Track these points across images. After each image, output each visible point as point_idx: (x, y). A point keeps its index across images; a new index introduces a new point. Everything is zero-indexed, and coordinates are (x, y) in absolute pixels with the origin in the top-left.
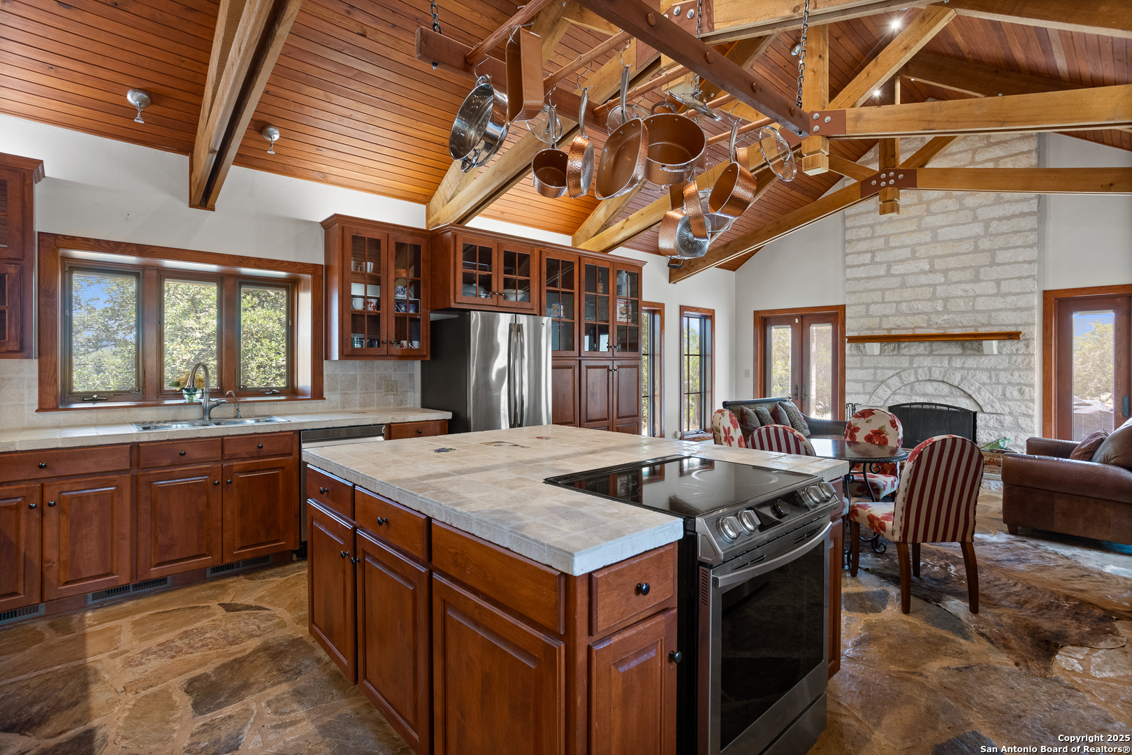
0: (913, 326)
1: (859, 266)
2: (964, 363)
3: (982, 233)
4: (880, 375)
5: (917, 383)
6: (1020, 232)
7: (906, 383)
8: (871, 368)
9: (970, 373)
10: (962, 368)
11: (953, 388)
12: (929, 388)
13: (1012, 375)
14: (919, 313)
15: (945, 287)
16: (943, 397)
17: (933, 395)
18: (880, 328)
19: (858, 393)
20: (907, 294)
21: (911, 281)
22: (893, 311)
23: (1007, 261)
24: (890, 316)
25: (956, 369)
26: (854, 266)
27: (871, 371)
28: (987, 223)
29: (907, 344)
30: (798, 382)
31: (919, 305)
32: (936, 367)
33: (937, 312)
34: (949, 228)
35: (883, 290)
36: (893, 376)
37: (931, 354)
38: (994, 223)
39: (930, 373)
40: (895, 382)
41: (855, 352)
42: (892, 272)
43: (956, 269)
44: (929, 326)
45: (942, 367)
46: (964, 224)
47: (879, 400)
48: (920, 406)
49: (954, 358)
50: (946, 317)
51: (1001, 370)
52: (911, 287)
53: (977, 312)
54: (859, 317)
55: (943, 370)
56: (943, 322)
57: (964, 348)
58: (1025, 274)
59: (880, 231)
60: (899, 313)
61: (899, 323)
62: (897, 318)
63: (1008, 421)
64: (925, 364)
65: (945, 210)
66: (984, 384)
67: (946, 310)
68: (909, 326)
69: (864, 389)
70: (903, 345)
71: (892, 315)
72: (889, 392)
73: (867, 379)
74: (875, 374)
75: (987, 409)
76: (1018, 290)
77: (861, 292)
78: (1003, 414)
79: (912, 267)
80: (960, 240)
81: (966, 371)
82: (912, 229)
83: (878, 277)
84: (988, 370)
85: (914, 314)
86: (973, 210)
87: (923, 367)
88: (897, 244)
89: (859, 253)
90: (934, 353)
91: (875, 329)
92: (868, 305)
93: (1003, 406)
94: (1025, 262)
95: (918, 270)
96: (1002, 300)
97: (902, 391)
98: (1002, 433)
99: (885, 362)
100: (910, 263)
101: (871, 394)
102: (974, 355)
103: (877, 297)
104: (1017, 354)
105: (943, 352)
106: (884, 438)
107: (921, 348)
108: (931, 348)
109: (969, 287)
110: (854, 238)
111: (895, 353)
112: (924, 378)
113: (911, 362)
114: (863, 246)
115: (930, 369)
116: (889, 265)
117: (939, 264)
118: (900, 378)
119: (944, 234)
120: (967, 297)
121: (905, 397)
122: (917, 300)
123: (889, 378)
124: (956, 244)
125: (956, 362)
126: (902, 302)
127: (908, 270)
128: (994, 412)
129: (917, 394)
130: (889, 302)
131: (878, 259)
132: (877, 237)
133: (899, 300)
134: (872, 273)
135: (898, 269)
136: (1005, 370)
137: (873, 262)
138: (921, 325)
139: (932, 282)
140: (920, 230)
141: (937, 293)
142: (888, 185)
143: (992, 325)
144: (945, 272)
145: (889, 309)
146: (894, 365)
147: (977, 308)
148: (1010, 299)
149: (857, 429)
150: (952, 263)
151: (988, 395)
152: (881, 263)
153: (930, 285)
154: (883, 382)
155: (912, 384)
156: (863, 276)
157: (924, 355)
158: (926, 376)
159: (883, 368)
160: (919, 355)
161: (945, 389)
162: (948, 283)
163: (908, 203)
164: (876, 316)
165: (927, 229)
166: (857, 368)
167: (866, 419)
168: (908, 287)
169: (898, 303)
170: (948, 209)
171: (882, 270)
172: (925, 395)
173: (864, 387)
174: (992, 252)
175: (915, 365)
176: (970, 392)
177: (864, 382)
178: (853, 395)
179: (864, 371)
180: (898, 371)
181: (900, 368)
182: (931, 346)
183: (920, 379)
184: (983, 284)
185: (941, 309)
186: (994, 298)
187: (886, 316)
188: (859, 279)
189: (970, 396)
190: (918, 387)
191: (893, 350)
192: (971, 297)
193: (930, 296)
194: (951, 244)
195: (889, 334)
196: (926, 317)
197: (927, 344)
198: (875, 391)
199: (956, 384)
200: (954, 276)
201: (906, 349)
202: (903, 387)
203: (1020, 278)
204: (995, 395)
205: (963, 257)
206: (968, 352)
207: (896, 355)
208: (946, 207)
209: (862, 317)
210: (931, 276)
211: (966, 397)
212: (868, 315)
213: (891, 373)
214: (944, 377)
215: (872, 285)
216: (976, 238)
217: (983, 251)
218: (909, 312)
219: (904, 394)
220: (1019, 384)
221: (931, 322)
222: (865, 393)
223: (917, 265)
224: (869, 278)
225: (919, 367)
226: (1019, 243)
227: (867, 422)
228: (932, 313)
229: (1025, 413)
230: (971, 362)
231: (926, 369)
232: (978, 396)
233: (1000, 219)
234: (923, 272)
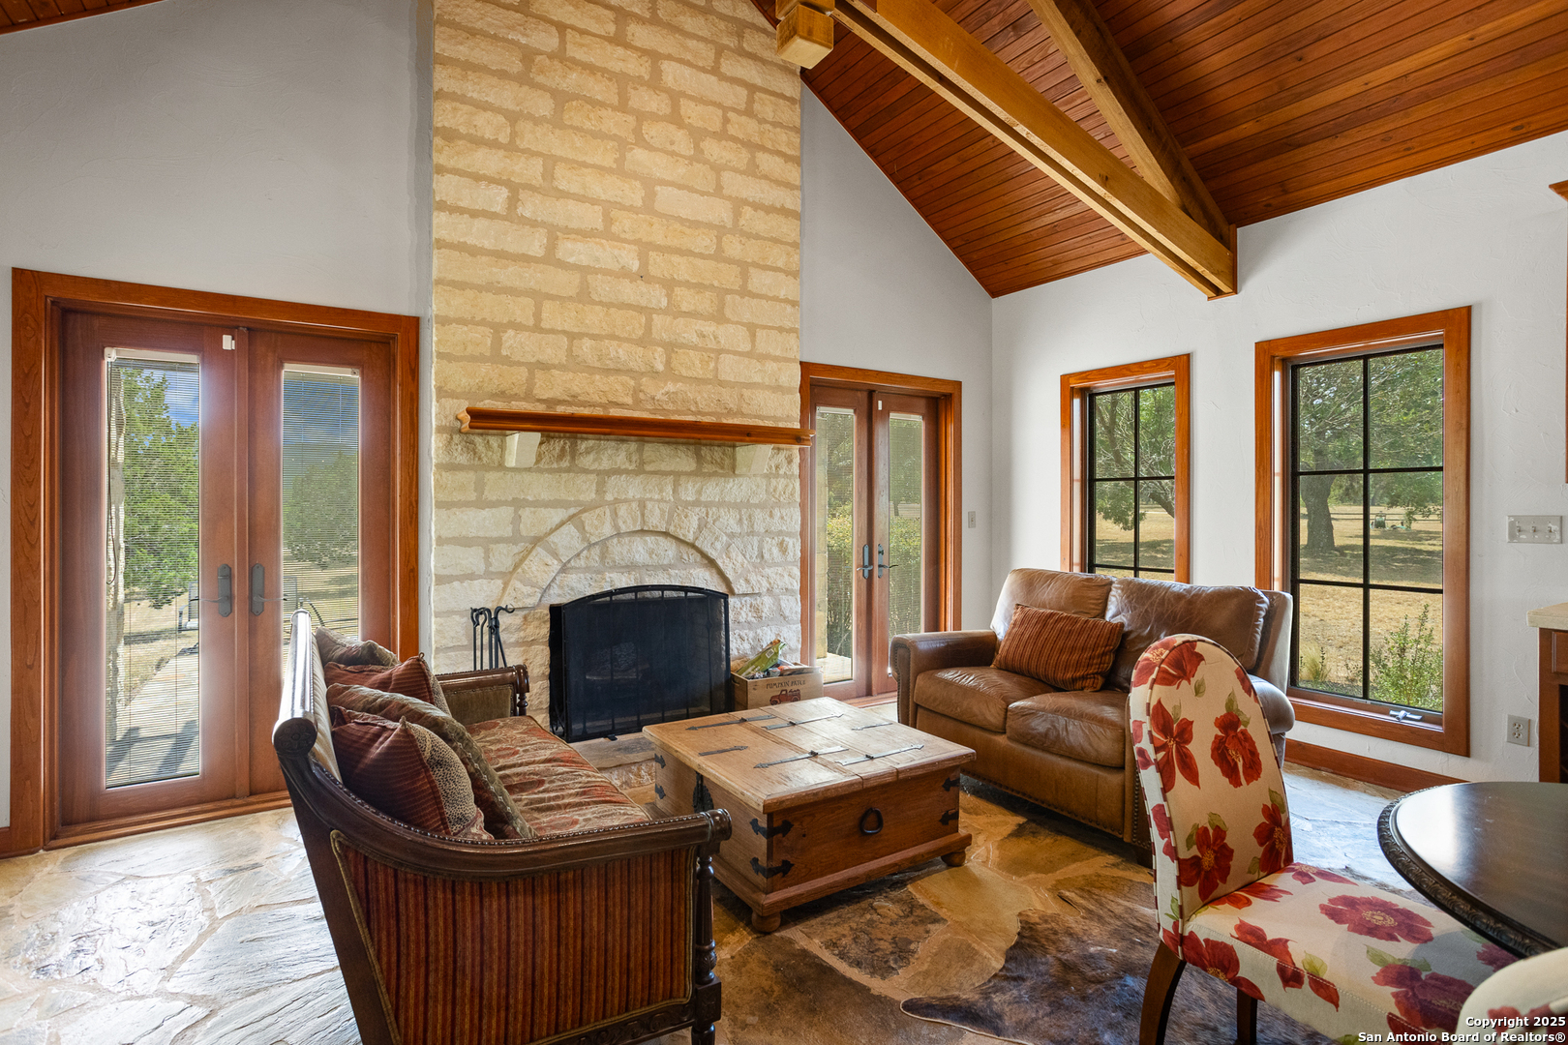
0: (604, 400)
1: (474, 214)
2: (699, 492)
3: (729, 225)
4: (532, 522)
5: (615, 540)
6: (782, 243)
7: (594, 540)
8: (505, 503)
9: (710, 513)
10: (697, 503)
11: (683, 549)
12: (640, 550)
13: (771, 515)
14: (618, 371)
15: (669, 319)
16: (665, 568)
17: (646, 567)
18: (528, 396)
19: (472, 576)
20: (595, 319)
21: (602, 288)
22: (561, 357)
23: (764, 291)
24: (554, 367)
25: (687, 504)
26: (462, 211)
27: (507, 512)
28: (739, 204)
29: (591, 443)
30: (232, 557)
31: (620, 351)
32: (651, 499)
33: (654, 374)
34: (676, 191)
35: (539, 297)
36: (562, 524)
37: (640, 471)
38: (748, 211)
39: (643, 515)
40: (567, 539)
41: (462, 459)
42: (560, 255)
43: (687, 284)
44: (638, 402)
45: (662, 500)
46: (703, 194)
47: (527, 590)
48: (631, 596)
49: (683, 479)
50: (670, 387)
51: (756, 506)
52: (601, 303)
53: (722, 384)
54: (473, 359)
55: (666, 507)
56: (665, 398)
57: (699, 458)
58: (788, 324)
59: (531, 137)
60: (574, 363)
61: (576, 389)
62: (571, 375)
63: (767, 606)
64: (630, 495)
65: (670, 148)
66: (732, 536)
67: (670, 373)
68: (596, 398)
69: (488, 564)
70: (583, 446)
71: (561, 367)
72: (556, 566)
73: (495, 534)
74: (517, 519)
75: (740, 587)
76: (778, 353)
77: (480, 288)
78: (759, 594)
79: (603, 254)
80: (695, 224)
81: (703, 510)
82: (606, 164)
83: (525, 259)
84: (737, 506)
85: (607, 371)
86: (717, 169)
87: (626, 501)
88: (574, 188)
89: (477, 178)
90: (648, 468)
91: (515, 397)
92: (498, 329)
93: (760, 578)
94: (786, 301)
95: (616, 267)
96: (759, 366)
97: (582, 563)
98: (759, 631)
99: (541, 486)
100: (602, 245)
101: (506, 577)
102: (715, 474)
103: (521, 310)
104: (777, 476)
105: (664, 467)
107: (615, 454)
108: (641, 458)
109: (709, 328)
110: (463, 130)
111: (565, 464)
112: (632, 529)
113: (601, 490)
114: (488, 161)
115: (642, 505)
116: (555, 234)
117: (658, 265)
118: (581, 528)
119: (666, 197)
120: (705, 350)
121: (588, 576)
122: (613, 337)
123: (552, 531)
124: (688, 231)
125: (686, 489)
126: (581, 336)
127: (597, 260)
128: (750, 591)
129: (616, 567)
130: (552, 331)
131: (526, 211)
132: (524, 151)
133: (576, 330)
134: (511, 246)
135: (574, 251)
136: (761, 506)
137: (511, 214)
138: (620, 400)
139: (643, 303)
140: (620, 171)
141: (654, 331)
143: (743, 415)
144: (669, 285)
145: (553, 350)
146: (564, 496)
147: (723, 377)
148: (771, 366)
150: (682, 269)
151: (740, 558)
152: (534, 224)
153: (640, 309)
154: (536, 541)
155: (603, 543)
156: (487, 244)
157: (627, 472)
158: (635, 521)
159: (537, 504)
160: (618, 472)
161: (668, 550)
162: (674, 311)
163: (599, 98)
164: (519, 364)
165: (635, 176)
166: (467, 504)
168: (594, 303)
169: (572, 336)
170: (675, 148)
171: (537, 244)
172: (631, 567)
173: (487, 558)
174: (744, 267)
175: (609, 497)
176: (713, 554)
177: (487, 543)
178: (456, 584)
179: (486, 513)
180: (572, 511)
181: (578, 503)
182: (640, 451)
183: (624, 529)
184: (731, 328)
185: (660, 367)
186: (746, 360)
187: (545, 367)
188: (474, 251)
189: (711, 563)
190: (618, 550)
191: (561, 456)
192: (712, 350)
193: (640, 333)
194: (677, 226)
195: (551, 412)
196: (632, 383)
197: (633, 446)
198: (516, 567)
199: (690, 538)
200: (687, 300)
201: (591, 457)
202: (585, 552)
203: (781, 329)
204: (748, 557)
205: (699, 262)
206: (707, 468)
207: (568, 470)
208: (672, 143)
209: (480, 359)
210: (643, 287)
211: (705, 566)
212: (496, 357)
213: (557, 515)
214: (668, 523)
215: (508, 274)
216: (721, 230)
217: (730, 261)
218: (597, 364)
219: (587, 569)
220: (780, 533)
221: (641, 396)
222: (489, 575)
223: (616, 252)
224: (500, 255)
225: (617, 501)
226: (780, 264)
228: (643, 374)
229: (790, 587)
230: (712, 490)
231: (634, 505)
232: (727, 561)
233: (757, 206)
234: (624, 273)
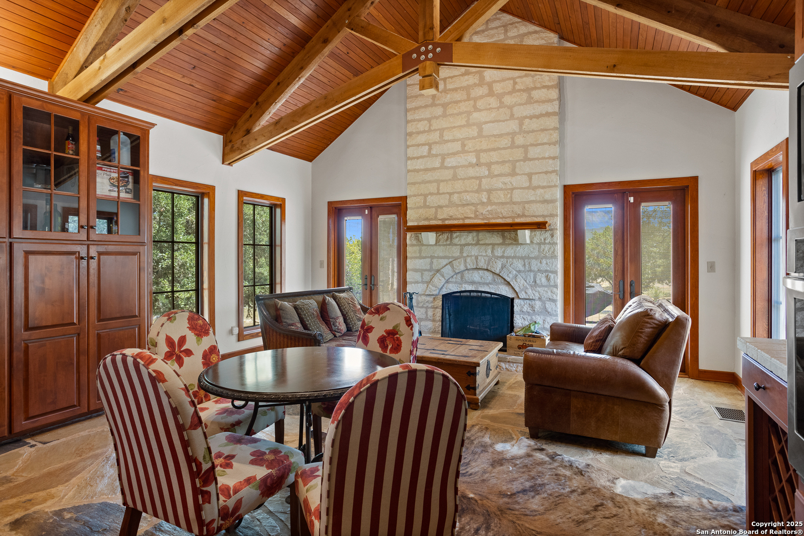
0: (463, 217)
1: (418, 158)
2: (504, 252)
3: (517, 130)
4: (437, 264)
5: (467, 272)
6: (546, 130)
7: (457, 271)
8: (428, 257)
9: (508, 262)
10: (502, 257)
11: (495, 276)
12: (476, 276)
13: (541, 263)
14: (468, 205)
15: (489, 179)
16: (488, 284)
17: (479, 283)
18: (436, 218)
19: (417, 282)
20: (459, 185)
21: (461, 173)
22: (447, 202)
23: (536, 156)
24: (444, 206)
25: (497, 258)
26: (414, 158)
27: (428, 260)
28: (521, 120)
29: (458, 234)
30: (367, 273)
31: (468, 197)
32: (482, 255)
33: (483, 203)
34: (491, 124)
35: (438, 182)
36: (447, 265)
37: (477, 244)
38: (527, 121)
39: (477, 262)
40: (448, 271)
41: (415, 242)
42: (445, 164)
43: (497, 163)
44: (476, 217)
45: (487, 256)
46: (504, 121)
47: (434, 288)
48: (468, 294)
49: (496, 247)
50: (489, 208)
51: (533, 258)
52: (461, 179)
53: (514, 203)
54: (418, 208)
55: (487, 259)
56: (487, 213)
57: (504, 237)
58: (550, 169)
59: (436, 124)
60: (451, 204)
61: (451, 214)
62: (450, 209)
63: (538, 306)
64: (473, 254)
65: (488, 107)
66: (519, 272)
67: (490, 202)
68: (459, 216)
69: (422, 278)
70: (455, 235)
71: (446, 206)
72: (443, 281)
73: (424, 268)
74: (432, 263)
75: (522, 295)
76: (545, 184)
77: (420, 183)
78: (534, 300)
79: (462, 160)
80: (501, 136)
81: (505, 260)
82: (462, 124)
83: (434, 169)
84: (523, 258)
85: (464, 205)
86: (511, 108)
87: (471, 256)
88: (450, 138)
89: (418, 145)
90: (481, 242)
91: (431, 219)
92: (425, 196)
93: (534, 292)
94: (550, 158)
95: (467, 163)
96: (533, 192)
97: (454, 280)
98: (533, 317)
99: (440, 251)
100: (460, 156)
101: (428, 283)
102: (511, 244)
103: (433, 188)
104: (545, 244)
105: (487, 242)
106: (398, 339)
107: (468, 237)
108: (478, 238)
109: (507, 179)
110: (414, 131)
111: (448, 242)
112: (472, 267)
113: (461, 252)
114: (422, 139)
115: (477, 258)
116: (443, 157)
117: (484, 158)
118: (452, 267)
119: (488, 129)
120: (506, 189)
121: (456, 285)
122: (466, 191)
123: (443, 267)
124: (497, 139)
125: (498, 251)
126: (453, 193)
127: (459, 162)
128: (527, 297)
129: (466, 282)
130: (443, 193)
131: (434, 152)
132: (433, 131)
133: (452, 191)
134: (429, 166)
135: (451, 162)
136: (536, 258)
137: (430, 155)
138: (469, 216)
139: (478, 175)
140: (468, 125)
141: (482, 186)
142: (427, 59)
143: (526, 216)
144: (489, 165)
145: (443, 200)
146: (447, 254)
147: (514, 200)
148: (539, 192)
149: (370, 329)
150: (495, 156)
151: (523, 281)
152: (436, 156)
153: (476, 178)
154: (438, 271)
155: (462, 272)
156: (422, 167)
157: (472, 244)
158: (474, 264)
159: (439, 257)
160: (468, 244)
161: (489, 277)
162: (491, 176)
163: (459, 99)
164: (432, 207)
165: (474, 124)
166: (416, 258)
167: (381, 315)
168: (459, 179)
169: (450, 194)
170: (491, 106)
171: (437, 162)
172: (473, 283)
173: (422, 276)
174: (525, 147)
175: (465, 255)
176: (508, 280)
177: (422, 271)
178: (413, 284)
179: (422, 261)
180: (450, 260)
181: (453, 257)
182: (477, 236)
183: (469, 267)
184: (519, 177)
185: (485, 200)
186: (527, 191)
187: (441, 207)
188: (417, 171)
189: (508, 284)
190: (467, 275)
191: (447, 240)
192: (509, 189)
193: (476, 188)
194: (493, 139)
195: (444, 223)
196: (474, 208)
197: (475, 234)
198: (431, 280)
199: (497, 272)
200: (497, 170)
201: (458, 239)
202: (455, 276)
203: (546, 173)
204: (528, 281)
205: (503, 152)
206: (508, 241)
207: (449, 245)
208: (490, 104)
209: (420, 207)
210: (477, 169)
211: (506, 284)
212: (425, 206)
213: (445, 262)
214: (488, 265)
215: (428, 176)
216: (513, 134)
217: (518, 147)
218: (460, 203)
219: (456, 282)
220: (546, 271)
221: (478, 213)
222: (423, 282)
223: (466, 158)
224: (426, 170)
225: (468, 256)
226: (545, 141)
227: (381, 319)
228: (478, 204)
229: (551, 298)
230: (510, 251)
231: (473, 258)
232: (515, 283)
233: (531, 117)
234: (471, 165)
